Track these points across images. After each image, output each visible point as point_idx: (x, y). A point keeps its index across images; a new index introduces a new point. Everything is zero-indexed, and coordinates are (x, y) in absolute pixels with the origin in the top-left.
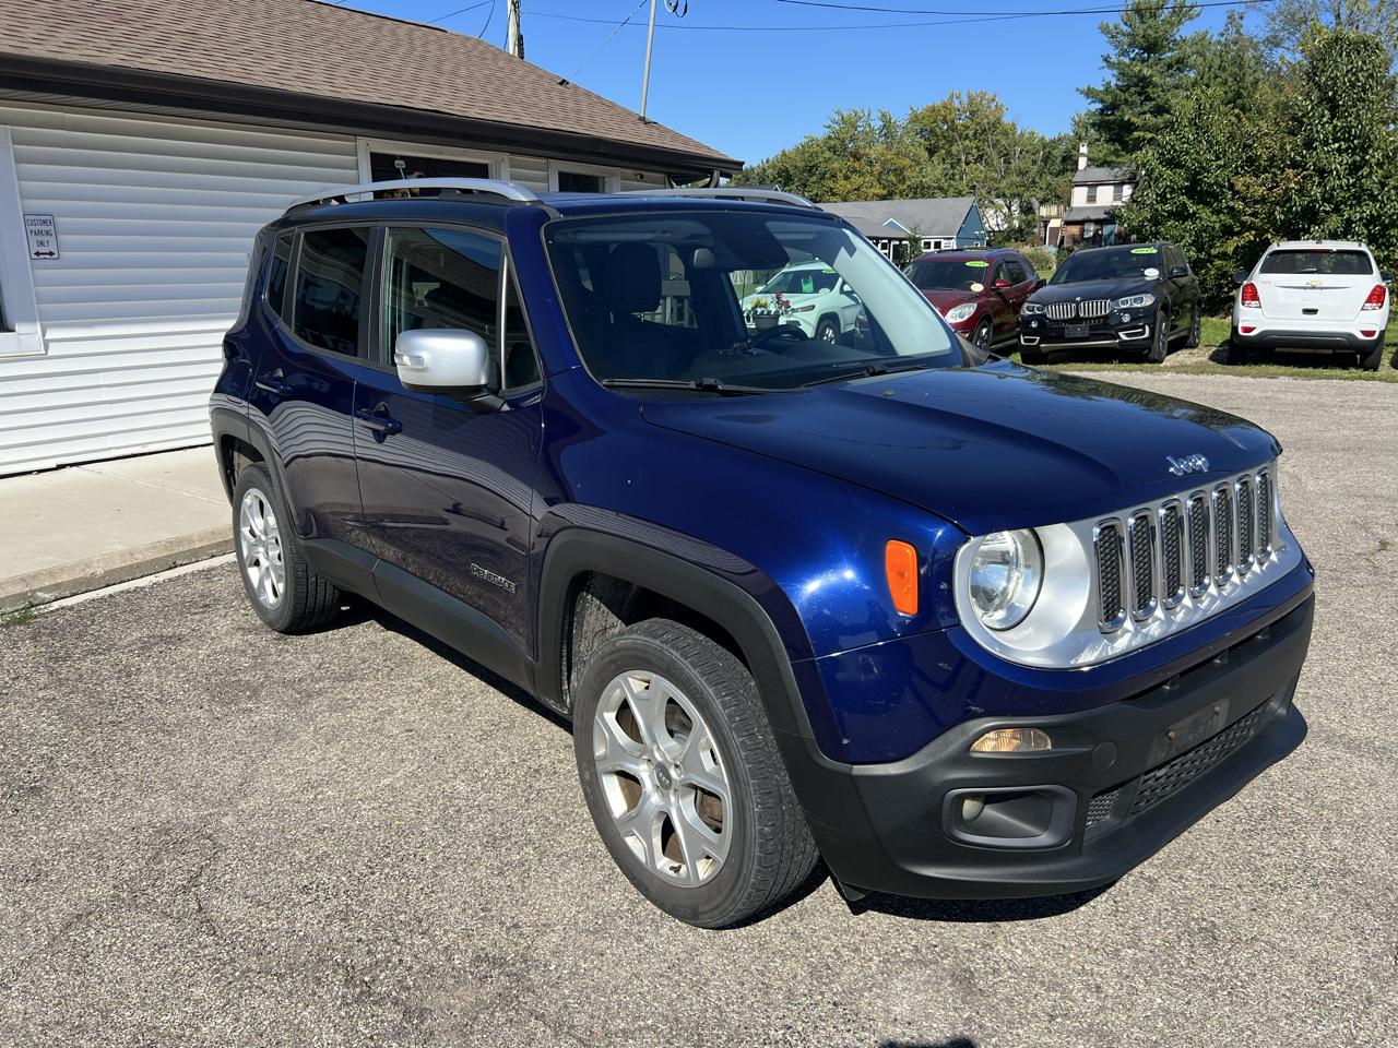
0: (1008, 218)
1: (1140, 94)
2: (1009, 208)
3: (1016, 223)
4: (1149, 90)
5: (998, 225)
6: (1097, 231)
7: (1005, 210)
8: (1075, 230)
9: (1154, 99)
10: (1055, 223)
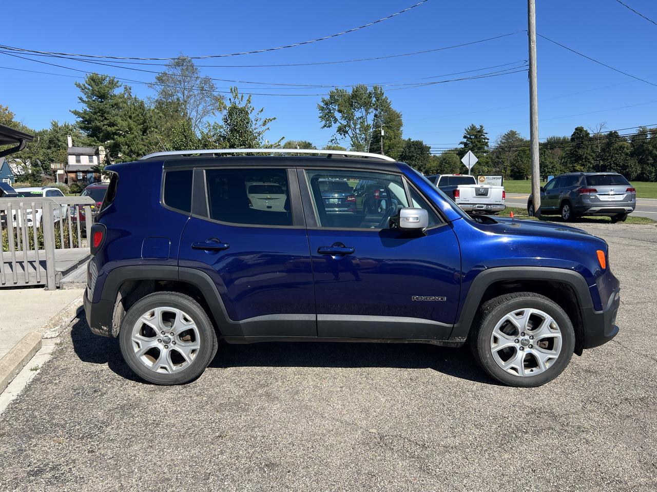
0: (25, 168)
1: (102, 117)
2: (25, 163)
3: (30, 172)
4: (106, 115)
5: (19, 172)
6: (84, 176)
7: (23, 164)
8: (73, 175)
9: (108, 119)
10: (60, 172)
